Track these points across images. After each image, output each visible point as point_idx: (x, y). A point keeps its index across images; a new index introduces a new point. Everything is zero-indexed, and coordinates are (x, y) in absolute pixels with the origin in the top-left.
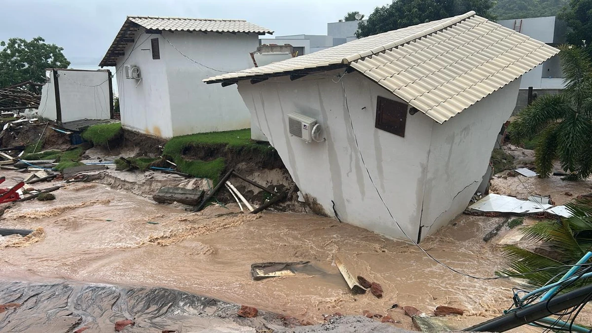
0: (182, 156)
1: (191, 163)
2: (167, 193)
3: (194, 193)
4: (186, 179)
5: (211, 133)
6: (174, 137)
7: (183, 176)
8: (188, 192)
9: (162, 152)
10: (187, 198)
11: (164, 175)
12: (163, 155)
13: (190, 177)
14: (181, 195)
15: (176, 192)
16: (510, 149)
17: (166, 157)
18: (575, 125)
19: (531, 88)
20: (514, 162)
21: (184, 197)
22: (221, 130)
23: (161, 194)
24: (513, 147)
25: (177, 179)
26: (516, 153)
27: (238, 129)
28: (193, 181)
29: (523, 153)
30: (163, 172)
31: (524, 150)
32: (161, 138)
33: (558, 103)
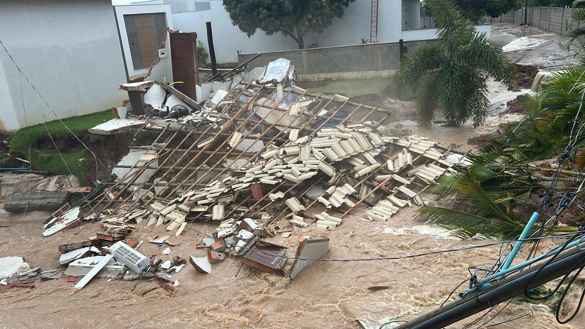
0: (36, 151)
1: (48, 158)
2: (21, 200)
3: (57, 196)
4: (45, 178)
5: (69, 118)
6: (21, 129)
7: (41, 174)
8: (49, 196)
9: (8, 148)
10: (49, 203)
11: (15, 176)
12: (10, 152)
13: (49, 174)
14: (41, 200)
15: (33, 197)
16: (391, 102)
17: (15, 154)
18: (452, 73)
19: (401, 41)
20: (396, 115)
21: (44, 202)
22: (80, 114)
23: (14, 203)
24: (393, 101)
25: (34, 179)
26: (397, 106)
27: (103, 110)
28: (55, 179)
29: (403, 105)
30: (14, 172)
31: (403, 103)
32: (5, 132)
33: (435, 52)
